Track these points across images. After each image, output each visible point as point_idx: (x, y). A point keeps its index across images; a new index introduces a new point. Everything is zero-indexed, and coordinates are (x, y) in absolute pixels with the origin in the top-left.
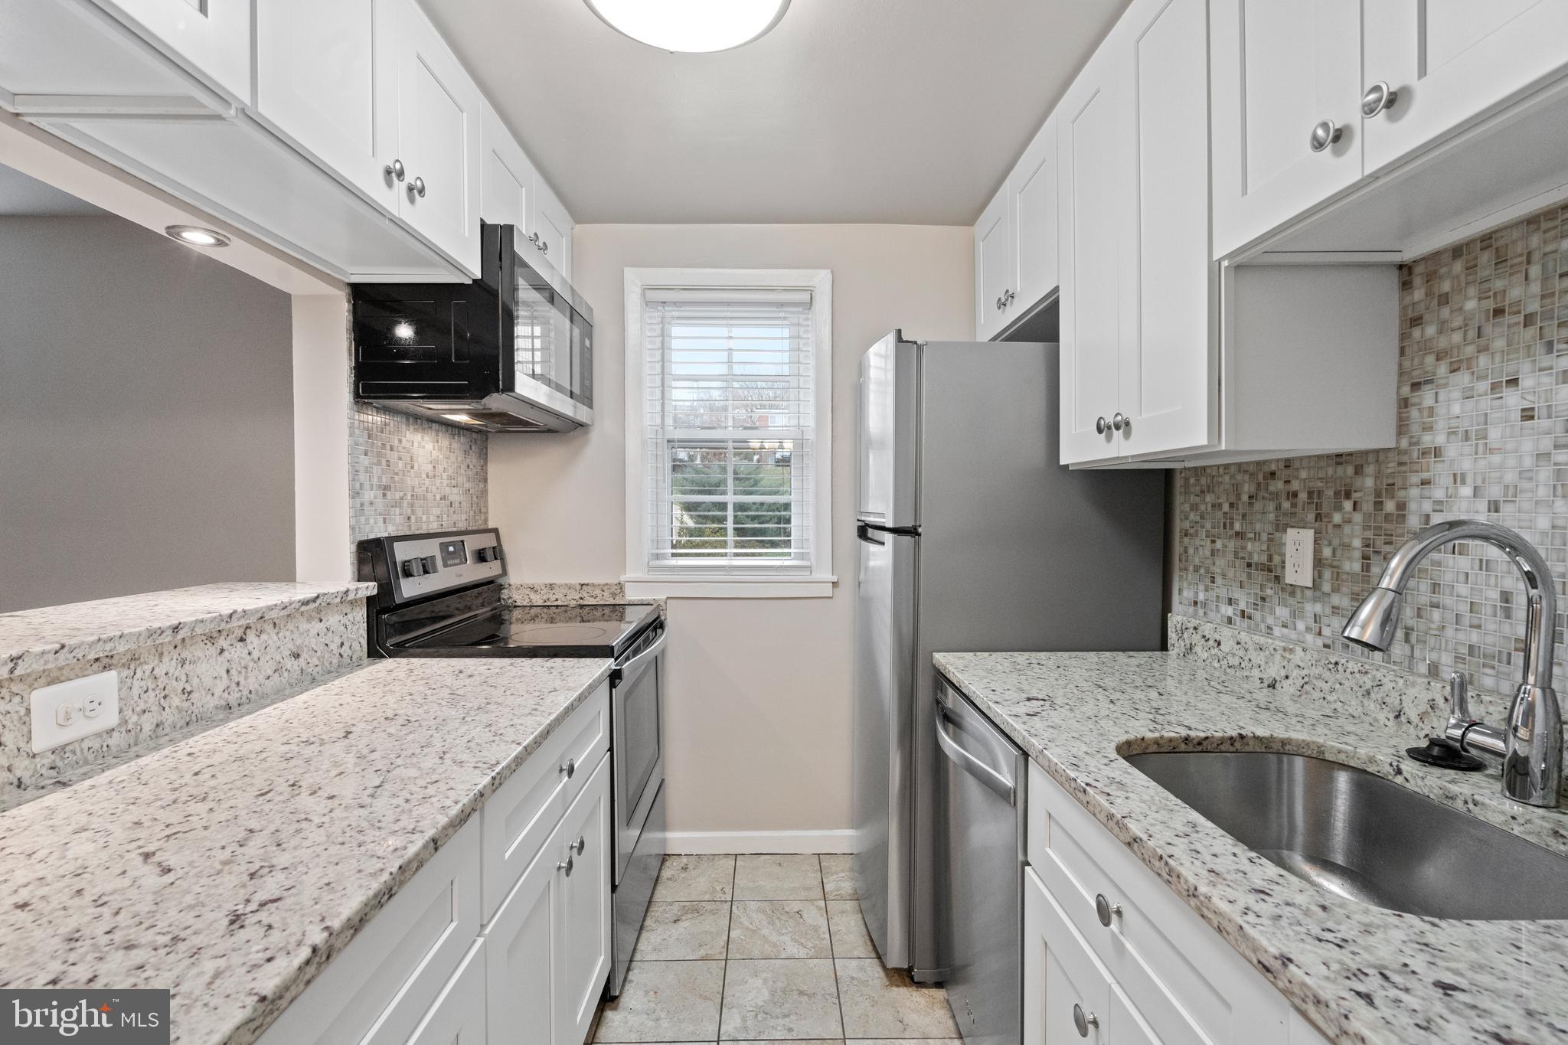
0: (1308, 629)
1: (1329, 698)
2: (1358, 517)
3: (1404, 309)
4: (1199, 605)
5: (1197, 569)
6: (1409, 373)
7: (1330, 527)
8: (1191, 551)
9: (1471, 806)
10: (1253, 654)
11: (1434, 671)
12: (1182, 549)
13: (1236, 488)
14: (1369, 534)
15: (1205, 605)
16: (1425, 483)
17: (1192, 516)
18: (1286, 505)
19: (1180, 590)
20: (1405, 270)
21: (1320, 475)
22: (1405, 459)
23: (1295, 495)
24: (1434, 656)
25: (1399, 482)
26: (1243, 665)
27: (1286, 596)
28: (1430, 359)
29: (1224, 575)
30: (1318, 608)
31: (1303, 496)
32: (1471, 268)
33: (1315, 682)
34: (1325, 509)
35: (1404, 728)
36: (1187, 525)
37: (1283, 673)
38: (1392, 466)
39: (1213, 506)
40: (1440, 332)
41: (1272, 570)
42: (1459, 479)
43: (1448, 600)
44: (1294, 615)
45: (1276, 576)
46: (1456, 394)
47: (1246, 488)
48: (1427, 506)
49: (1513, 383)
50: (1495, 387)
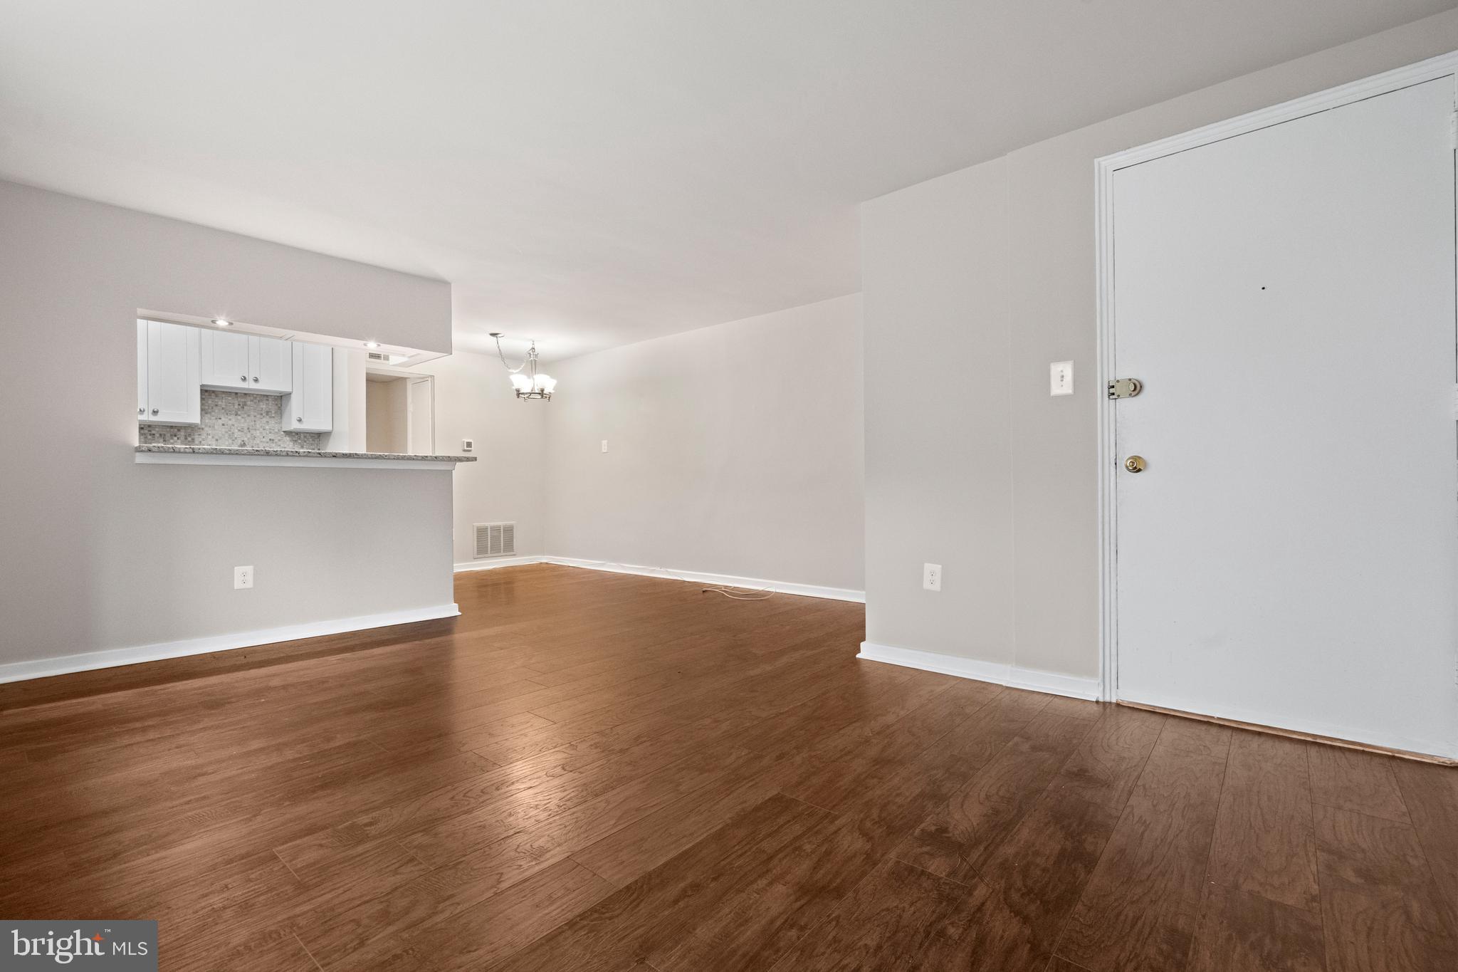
49: (220, 419)
50: (216, 419)
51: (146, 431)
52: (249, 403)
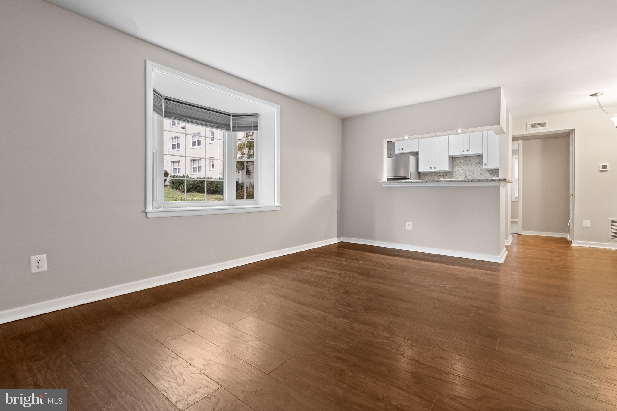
2: (448, 177)
3: (452, 160)
6: (453, 166)
16: (454, 174)
18: (439, 176)
20: (452, 157)
21: (444, 173)
22: (452, 172)
25: (452, 174)
28: (455, 165)
31: (441, 175)
32: (458, 158)
34: (444, 176)
40: (455, 163)
42: (457, 174)
46: (457, 168)
48: (455, 176)
49: (461, 167)
51: (438, 174)
52: (472, 160)
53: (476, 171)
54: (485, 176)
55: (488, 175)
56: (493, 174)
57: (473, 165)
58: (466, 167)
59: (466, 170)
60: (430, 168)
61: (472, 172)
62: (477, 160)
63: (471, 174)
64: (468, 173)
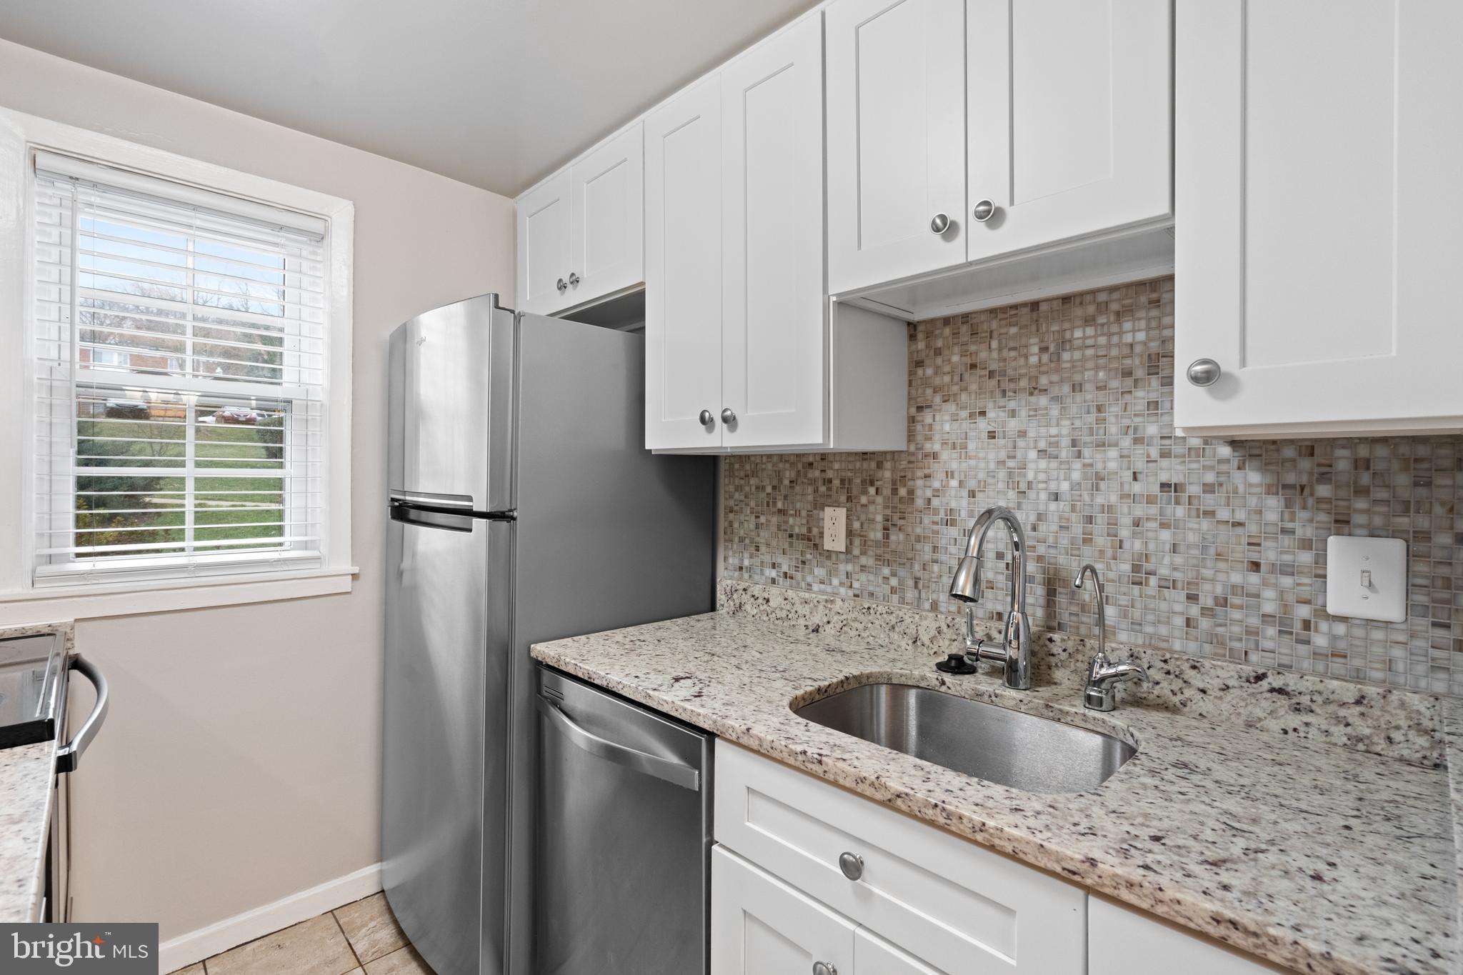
0: (841, 584)
1: (863, 634)
2: (879, 499)
3: (911, 353)
4: (744, 570)
5: (742, 540)
6: (915, 399)
7: (859, 507)
8: (736, 525)
9: (993, 698)
10: (798, 607)
11: (935, 607)
12: (727, 524)
13: (779, 474)
14: (888, 512)
15: (750, 569)
16: (927, 476)
17: (737, 495)
18: (823, 489)
19: (726, 559)
20: (912, 327)
21: (850, 468)
22: (913, 459)
23: (830, 481)
24: (935, 596)
25: (909, 475)
26: (790, 616)
27: (823, 559)
28: (929, 391)
29: (768, 545)
30: (850, 567)
31: (836, 482)
32: (956, 334)
33: (852, 624)
34: (855, 492)
35: (919, 650)
36: (732, 503)
37: (825, 620)
38: (904, 464)
39: (757, 488)
40: (936, 373)
41: (812, 540)
42: (949, 474)
43: (943, 558)
44: (830, 574)
45: (815, 545)
46: (947, 417)
47: (787, 474)
48: (929, 493)
49: (983, 413)
50: (971, 415)
51: (817, 473)
53: (1113, 453)
54: (1223, 514)
55: (1253, 502)
56: (1324, 491)
57: (1090, 394)
58: (1023, 413)
59: (1021, 443)
60: (703, 420)
61: (1077, 465)
62: (1128, 338)
63: (1065, 486)
64: (1036, 467)
